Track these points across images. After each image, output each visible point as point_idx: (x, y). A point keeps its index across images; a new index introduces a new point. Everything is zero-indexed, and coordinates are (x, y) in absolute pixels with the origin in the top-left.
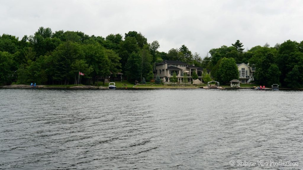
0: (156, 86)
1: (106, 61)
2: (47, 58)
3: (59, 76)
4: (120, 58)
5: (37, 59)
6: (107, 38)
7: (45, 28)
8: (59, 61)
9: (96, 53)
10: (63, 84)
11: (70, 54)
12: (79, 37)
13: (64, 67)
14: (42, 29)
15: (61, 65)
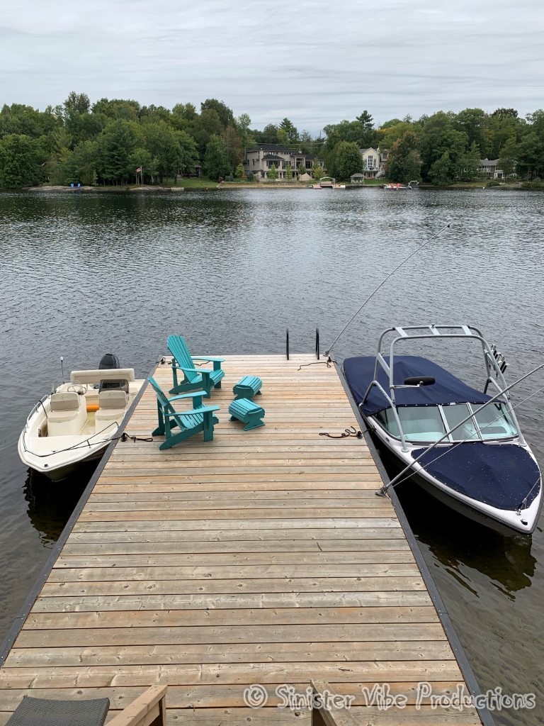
0: (248, 184)
1: (177, 150)
2: (90, 145)
3: (112, 173)
4: (197, 144)
5: (76, 148)
6: (173, 110)
7: (78, 93)
8: (109, 150)
9: (160, 136)
10: (120, 184)
11: (124, 139)
12: (132, 109)
13: (117, 160)
14: (73, 96)
15: (113, 156)
